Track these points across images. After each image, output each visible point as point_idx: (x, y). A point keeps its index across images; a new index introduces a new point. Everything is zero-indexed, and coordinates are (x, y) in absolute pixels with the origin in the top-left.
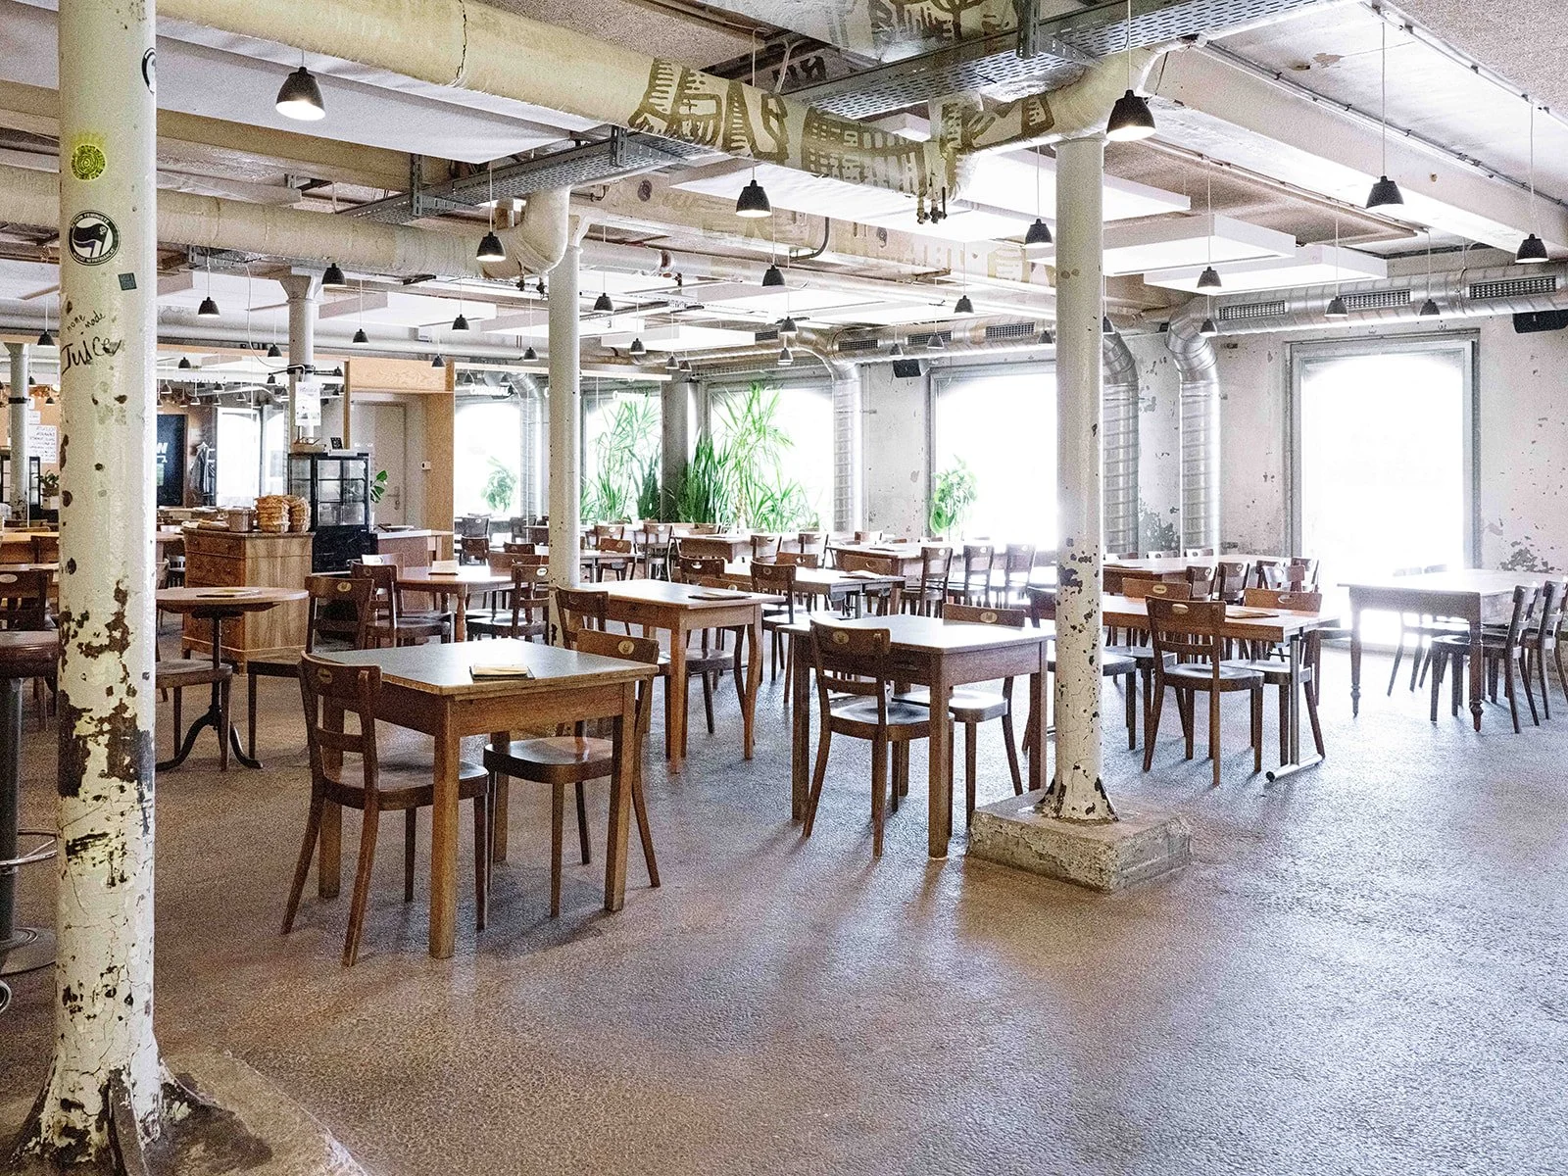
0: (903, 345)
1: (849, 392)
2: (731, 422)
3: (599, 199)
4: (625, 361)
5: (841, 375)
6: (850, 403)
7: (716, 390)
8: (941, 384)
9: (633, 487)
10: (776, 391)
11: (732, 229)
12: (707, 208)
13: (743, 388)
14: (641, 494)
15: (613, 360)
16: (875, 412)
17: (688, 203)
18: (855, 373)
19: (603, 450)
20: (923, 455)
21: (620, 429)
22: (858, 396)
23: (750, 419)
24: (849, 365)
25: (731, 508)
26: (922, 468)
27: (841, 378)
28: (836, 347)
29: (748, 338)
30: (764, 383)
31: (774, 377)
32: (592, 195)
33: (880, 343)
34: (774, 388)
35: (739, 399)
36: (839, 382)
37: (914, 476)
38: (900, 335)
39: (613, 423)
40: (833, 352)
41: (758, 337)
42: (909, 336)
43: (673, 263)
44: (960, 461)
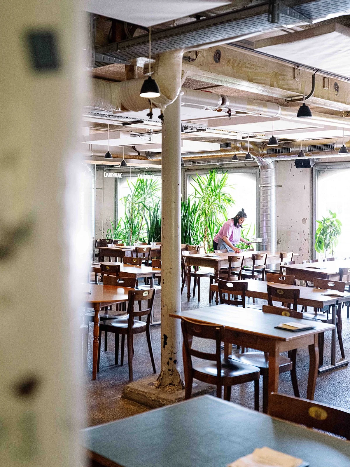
0: (305, 151)
1: (269, 176)
2: (199, 190)
3: (193, 60)
4: (143, 158)
5: (265, 167)
6: (269, 182)
7: (190, 173)
8: (319, 171)
9: (144, 222)
10: (224, 174)
11: (263, 82)
12: (250, 68)
13: (206, 173)
14: (150, 227)
15: (137, 157)
16: (281, 186)
17: (240, 65)
18: (272, 166)
19: (128, 204)
20: (309, 209)
21: (137, 193)
22: (273, 178)
23: (210, 189)
24: (269, 161)
25: (199, 235)
26: (308, 216)
27: (264, 168)
28: (265, 152)
29: (216, 147)
30: (218, 169)
31: (223, 167)
32: (189, 58)
33: (291, 150)
34: (223, 173)
35: (204, 178)
36: (263, 171)
37: (304, 221)
38: (304, 145)
39: (133, 189)
40: (264, 154)
41: (222, 146)
42: (309, 146)
43: (228, 103)
44: (332, 213)
